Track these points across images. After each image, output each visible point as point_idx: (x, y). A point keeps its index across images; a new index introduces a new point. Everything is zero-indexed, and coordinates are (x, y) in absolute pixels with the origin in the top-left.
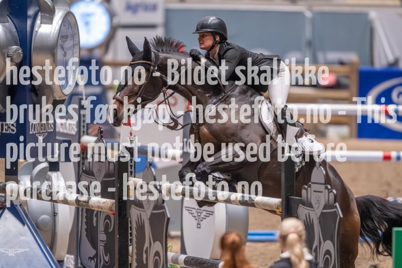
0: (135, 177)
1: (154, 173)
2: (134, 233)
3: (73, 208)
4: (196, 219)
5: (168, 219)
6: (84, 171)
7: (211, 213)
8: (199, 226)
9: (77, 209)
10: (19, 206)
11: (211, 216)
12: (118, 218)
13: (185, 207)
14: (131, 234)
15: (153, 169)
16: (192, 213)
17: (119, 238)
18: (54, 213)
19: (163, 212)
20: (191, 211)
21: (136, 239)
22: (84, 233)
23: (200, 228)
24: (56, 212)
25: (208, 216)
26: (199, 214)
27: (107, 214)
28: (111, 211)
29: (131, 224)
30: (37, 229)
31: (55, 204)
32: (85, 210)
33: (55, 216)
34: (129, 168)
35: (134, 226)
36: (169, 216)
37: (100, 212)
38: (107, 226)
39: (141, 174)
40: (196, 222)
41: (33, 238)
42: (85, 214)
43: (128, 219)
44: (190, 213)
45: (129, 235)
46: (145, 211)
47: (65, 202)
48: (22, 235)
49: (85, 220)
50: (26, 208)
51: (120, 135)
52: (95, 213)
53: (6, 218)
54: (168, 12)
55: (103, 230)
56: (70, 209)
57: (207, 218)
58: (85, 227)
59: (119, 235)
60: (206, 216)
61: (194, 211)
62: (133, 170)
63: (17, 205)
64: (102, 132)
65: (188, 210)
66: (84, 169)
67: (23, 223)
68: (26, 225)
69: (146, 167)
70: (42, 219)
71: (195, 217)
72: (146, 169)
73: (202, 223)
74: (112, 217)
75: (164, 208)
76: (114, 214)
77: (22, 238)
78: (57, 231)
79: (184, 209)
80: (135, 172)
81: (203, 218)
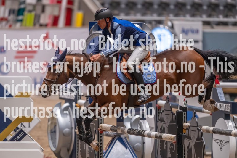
0: (186, 123)
1: (197, 121)
2: (186, 153)
3: (153, 139)
4: (220, 146)
5: (205, 145)
6: (159, 120)
7: (228, 142)
8: (221, 149)
9: (156, 140)
10: (124, 139)
11: (227, 144)
12: (177, 145)
13: (214, 139)
14: (184, 153)
15: (196, 119)
16: (217, 142)
17: (178, 156)
18: (143, 142)
19: (202, 142)
20: (217, 141)
21: (187, 156)
22: (159, 153)
23: (222, 150)
24: (144, 142)
25: (226, 144)
26: (221, 143)
27: (171, 143)
28: (174, 141)
29: (184, 148)
30: (134, 151)
31: (144, 137)
32: (160, 140)
33: (143, 144)
34: (184, 118)
35: (186, 149)
36: (205, 144)
37: (168, 141)
38: (171, 149)
39: (190, 121)
40: (219, 147)
41: (132, 156)
42: (160, 143)
43: (183, 145)
44: (216, 142)
45: (184, 154)
46: (192, 141)
47: (149, 136)
48: (126, 154)
49: (159, 146)
50: (128, 140)
51: (179, 100)
52: (165, 142)
53: (117, 145)
54: (204, 34)
55: (169, 151)
56: (152, 140)
57: (226, 145)
58: (160, 149)
59: (178, 154)
60: (225, 144)
61: (218, 141)
62: (185, 119)
63: (123, 138)
64: (168, 98)
65: (216, 141)
66: (159, 118)
67: (126, 147)
68: (128, 149)
69: (193, 117)
70: (137, 145)
71: (219, 144)
72: (193, 118)
73: (223, 148)
74: (174, 144)
75: (202, 139)
76: (175, 143)
77: (126, 156)
78: (145, 152)
79: (213, 140)
80: (187, 120)
81: (223, 145)
